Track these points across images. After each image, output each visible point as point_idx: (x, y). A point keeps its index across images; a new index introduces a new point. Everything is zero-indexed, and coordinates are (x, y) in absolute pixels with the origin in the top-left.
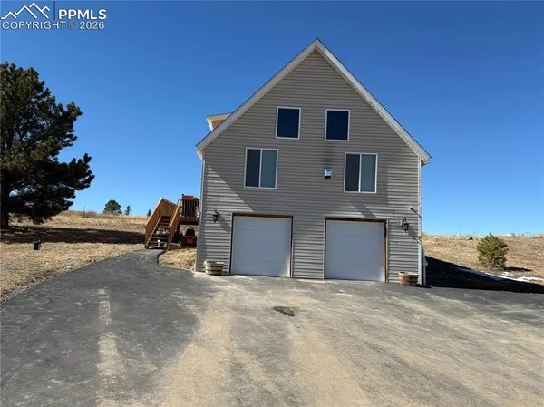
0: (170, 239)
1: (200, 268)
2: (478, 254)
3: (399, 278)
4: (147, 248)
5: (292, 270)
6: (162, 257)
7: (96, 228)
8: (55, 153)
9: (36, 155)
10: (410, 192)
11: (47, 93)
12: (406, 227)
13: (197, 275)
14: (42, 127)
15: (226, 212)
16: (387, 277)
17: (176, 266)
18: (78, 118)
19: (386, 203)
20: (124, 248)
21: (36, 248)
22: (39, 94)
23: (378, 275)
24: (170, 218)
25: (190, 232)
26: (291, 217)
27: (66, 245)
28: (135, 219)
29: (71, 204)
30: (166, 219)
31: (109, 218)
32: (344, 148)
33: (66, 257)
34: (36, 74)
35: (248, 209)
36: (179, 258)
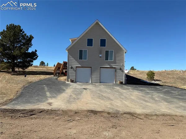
0: (60, 73)
1: (68, 81)
2: (147, 76)
3: (118, 82)
4: (54, 76)
5: (92, 81)
6: (58, 78)
7: (39, 71)
8: (27, 50)
9: (22, 51)
10: (122, 60)
11: (24, 32)
12: (121, 69)
13: (67, 82)
14: (23, 42)
15: (74, 66)
16: (116, 82)
17: (62, 81)
18: (33, 39)
19: (115, 63)
20: (48, 76)
21: (25, 77)
22: (22, 33)
23: (113, 82)
24: (60, 68)
25: (66, 72)
26: (91, 67)
27: (32, 76)
28: (50, 68)
29: (32, 64)
30: (59, 68)
31: (42, 67)
32: (104, 49)
33: (33, 79)
34: (20, 27)
35: (80, 66)
36: (63, 78)
